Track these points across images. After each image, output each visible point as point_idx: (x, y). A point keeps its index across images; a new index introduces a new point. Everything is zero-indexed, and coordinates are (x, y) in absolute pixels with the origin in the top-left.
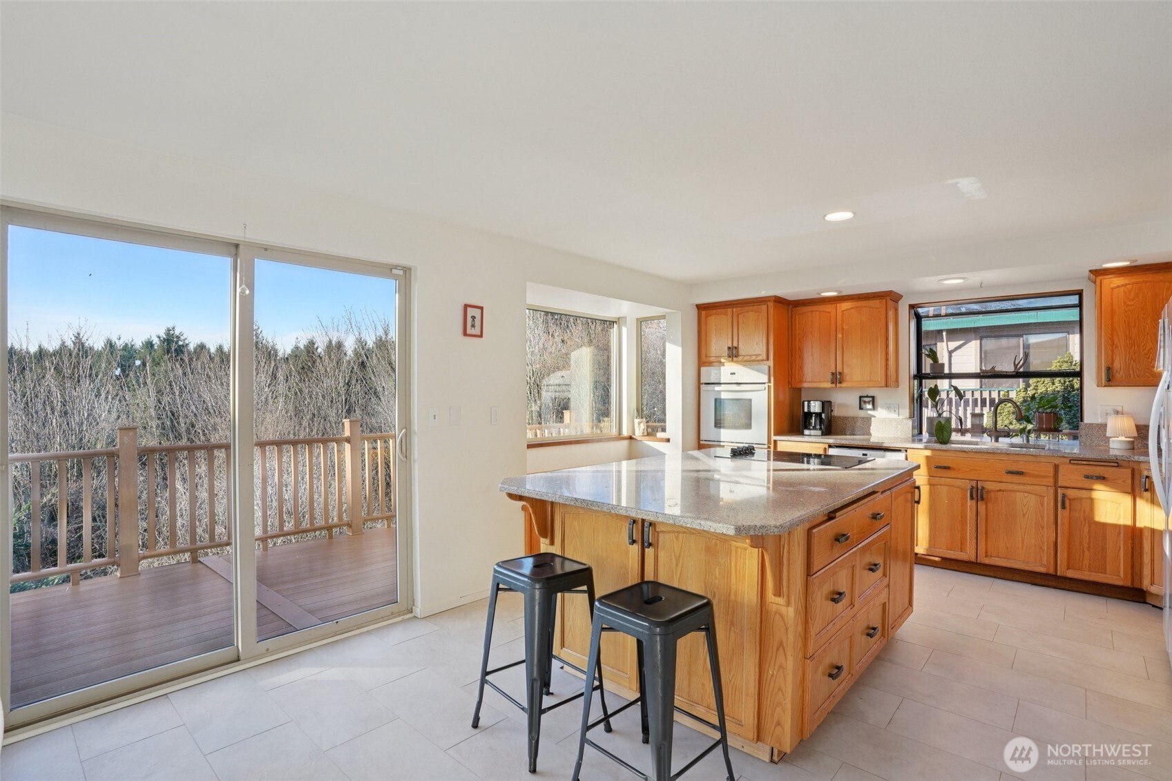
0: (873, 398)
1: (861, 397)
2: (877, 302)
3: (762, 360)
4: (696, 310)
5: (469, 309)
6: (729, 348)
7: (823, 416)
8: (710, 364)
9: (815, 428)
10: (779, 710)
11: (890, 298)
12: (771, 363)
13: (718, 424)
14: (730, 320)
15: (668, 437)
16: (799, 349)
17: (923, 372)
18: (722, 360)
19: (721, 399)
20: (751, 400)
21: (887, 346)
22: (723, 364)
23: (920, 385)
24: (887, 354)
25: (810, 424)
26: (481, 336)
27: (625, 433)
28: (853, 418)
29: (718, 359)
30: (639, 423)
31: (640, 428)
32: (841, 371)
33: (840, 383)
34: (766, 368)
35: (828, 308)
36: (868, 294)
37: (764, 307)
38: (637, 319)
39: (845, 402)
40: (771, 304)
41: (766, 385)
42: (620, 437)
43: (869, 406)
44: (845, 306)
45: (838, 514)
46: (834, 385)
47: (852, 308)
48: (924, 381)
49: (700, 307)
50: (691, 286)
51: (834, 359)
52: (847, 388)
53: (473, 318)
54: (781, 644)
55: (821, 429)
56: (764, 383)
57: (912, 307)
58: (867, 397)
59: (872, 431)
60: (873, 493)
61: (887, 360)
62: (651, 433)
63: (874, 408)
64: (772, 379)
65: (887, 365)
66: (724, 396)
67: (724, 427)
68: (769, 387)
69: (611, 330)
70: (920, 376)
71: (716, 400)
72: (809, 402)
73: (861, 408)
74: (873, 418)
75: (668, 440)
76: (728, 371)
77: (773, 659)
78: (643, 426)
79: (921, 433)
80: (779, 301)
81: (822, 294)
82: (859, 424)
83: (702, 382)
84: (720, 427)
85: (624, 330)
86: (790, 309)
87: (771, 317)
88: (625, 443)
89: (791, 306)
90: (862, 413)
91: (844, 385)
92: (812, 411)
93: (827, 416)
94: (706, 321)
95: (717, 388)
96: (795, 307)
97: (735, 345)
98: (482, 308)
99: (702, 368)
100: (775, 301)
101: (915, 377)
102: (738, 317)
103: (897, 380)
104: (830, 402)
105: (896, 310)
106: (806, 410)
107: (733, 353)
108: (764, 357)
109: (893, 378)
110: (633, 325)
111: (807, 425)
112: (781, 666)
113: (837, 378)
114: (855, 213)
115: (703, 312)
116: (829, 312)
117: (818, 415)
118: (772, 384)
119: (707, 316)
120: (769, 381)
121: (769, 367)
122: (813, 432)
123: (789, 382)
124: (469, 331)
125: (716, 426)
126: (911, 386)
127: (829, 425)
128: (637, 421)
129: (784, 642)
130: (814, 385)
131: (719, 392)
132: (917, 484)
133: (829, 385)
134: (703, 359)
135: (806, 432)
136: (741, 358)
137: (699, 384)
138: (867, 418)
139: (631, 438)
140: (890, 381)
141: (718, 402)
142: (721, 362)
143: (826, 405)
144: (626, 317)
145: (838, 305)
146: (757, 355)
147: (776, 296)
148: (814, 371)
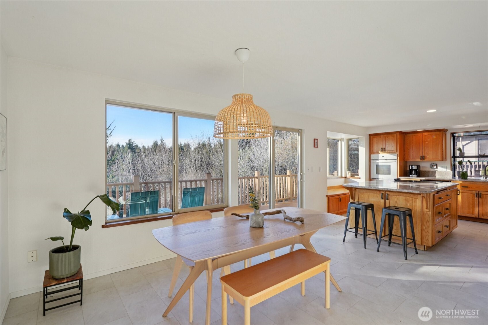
0: (436, 164)
1: (431, 164)
2: (438, 133)
3: (395, 152)
4: (369, 136)
5: (315, 140)
6: (382, 148)
7: (417, 170)
8: (374, 153)
9: (414, 174)
10: (427, 236)
11: (443, 131)
12: (398, 153)
13: (378, 173)
14: (382, 139)
15: (360, 177)
16: (408, 148)
17: (456, 155)
18: (379, 152)
19: (379, 165)
20: (390, 165)
21: (442, 147)
22: (379, 153)
23: (455, 160)
24: (442, 150)
25: (412, 173)
26: (318, 147)
27: (343, 176)
28: (428, 171)
29: (378, 152)
30: (349, 173)
31: (349, 174)
32: (424, 155)
33: (424, 159)
34: (396, 154)
35: (419, 134)
36: (435, 130)
37: (395, 135)
38: (347, 139)
39: (425, 166)
40: (398, 134)
41: (396, 160)
42: (342, 177)
43: (435, 167)
44: (426, 134)
45: (440, 192)
46: (421, 160)
47: (429, 135)
48: (456, 158)
49: (370, 135)
50: (368, 128)
51: (422, 152)
52: (427, 161)
53: (316, 142)
54: (428, 221)
55: (416, 175)
56: (395, 160)
57: (451, 133)
58: (434, 164)
59: (436, 176)
60: (446, 189)
61: (442, 152)
62: (352, 176)
63: (437, 168)
64: (398, 158)
65: (442, 153)
66: (380, 164)
67: (380, 174)
68: (397, 161)
69: (338, 143)
70: (454, 157)
71: (376, 165)
72: (412, 166)
73: (431, 168)
74: (436, 171)
75: (360, 178)
76: (382, 156)
77: (425, 225)
78: (350, 174)
79: (455, 176)
80: (401, 133)
81: (418, 130)
82: (430, 173)
83: (371, 159)
84: (378, 174)
85: (343, 143)
86: (404, 135)
87: (398, 138)
88: (343, 179)
89: (404, 134)
90: (432, 170)
91: (425, 160)
92: (413, 169)
93: (419, 170)
94: (373, 139)
95: (377, 161)
96: (406, 134)
97: (384, 147)
98: (318, 140)
99: (371, 155)
100: (399, 133)
101: (453, 157)
102: (385, 138)
103: (446, 158)
104: (419, 166)
105: (446, 135)
106: (410, 168)
107: (383, 150)
108: (396, 151)
109: (445, 158)
110: (345, 141)
111: (411, 173)
112: (428, 226)
113: (423, 158)
114: (437, 110)
115: (372, 137)
116: (420, 136)
117: (415, 170)
118: (398, 160)
119: (373, 138)
120: (397, 159)
121: (397, 155)
122: (413, 176)
123: (404, 159)
124: (315, 146)
125: (376, 174)
126: (451, 160)
127: (419, 173)
128: (348, 172)
129: (429, 220)
130: (414, 160)
131: (378, 163)
132: (458, 189)
133: (419, 160)
134: (371, 151)
135: (410, 176)
136: (386, 151)
137: (370, 160)
138: (434, 171)
139: (345, 178)
140: (443, 158)
141: (377, 166)
142: (378, 153)
143: (418, 167)
144: (343, 139)
145: (423, 134)
146: (393, 151)
147: (400, 131)
148: (414, 156)
